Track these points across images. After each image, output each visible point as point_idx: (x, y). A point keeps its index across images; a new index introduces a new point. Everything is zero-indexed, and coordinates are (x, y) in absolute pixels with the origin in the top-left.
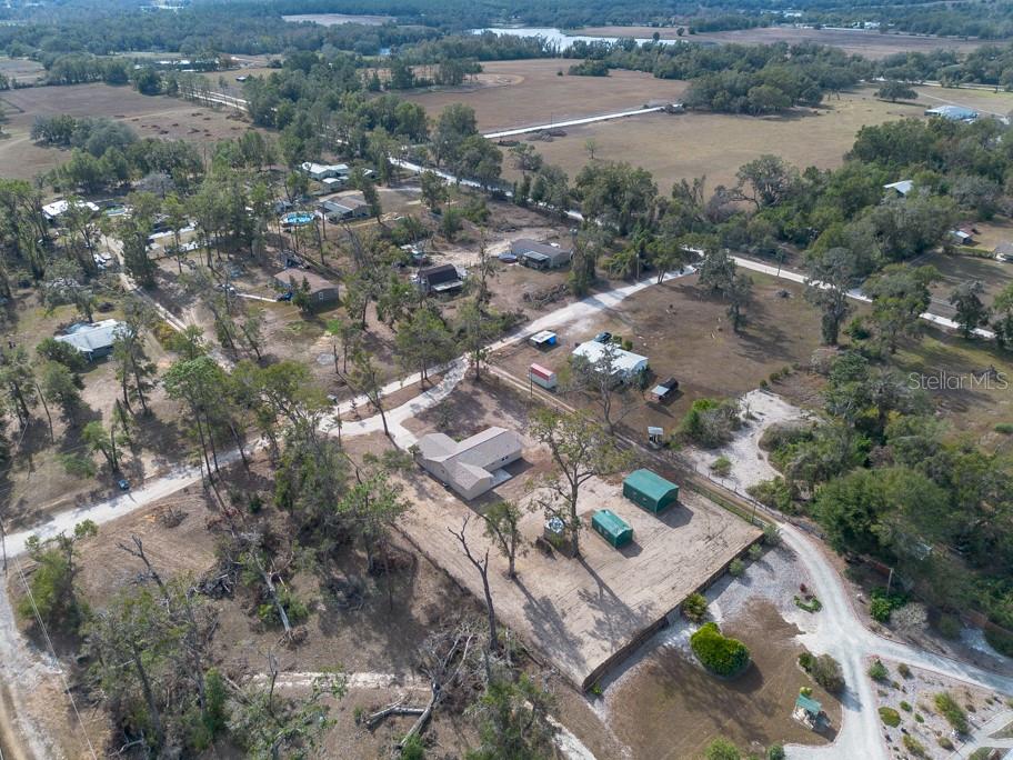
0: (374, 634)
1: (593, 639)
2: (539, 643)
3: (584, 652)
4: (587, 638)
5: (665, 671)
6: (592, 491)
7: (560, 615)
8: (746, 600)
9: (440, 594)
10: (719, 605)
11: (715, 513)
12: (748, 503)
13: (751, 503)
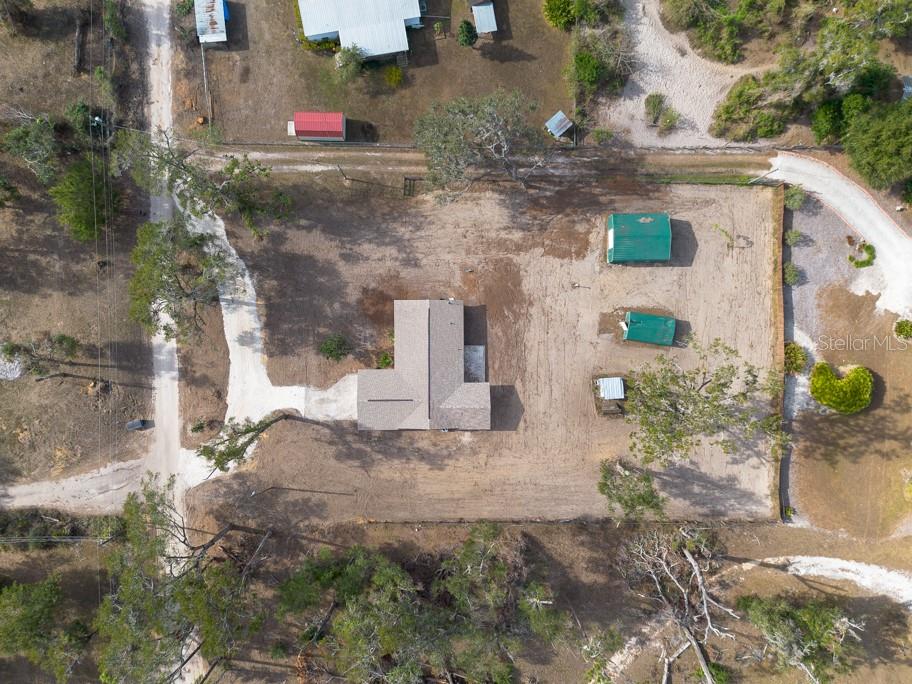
2: (704, 510)
3: (745, 484)
4: (734, 470)
5: (814, 445)
6: (574, 286)
7: (692, 467)
8: (816, 302)
9: (582, 544)
10: (801, 329)
11: (708, 203)
12: (725, 154)
13: (728, 152)
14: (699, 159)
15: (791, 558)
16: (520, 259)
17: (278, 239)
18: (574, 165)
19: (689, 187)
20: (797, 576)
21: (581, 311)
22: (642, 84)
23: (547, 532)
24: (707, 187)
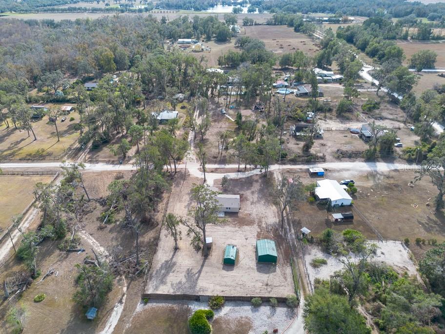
0: (119, 239)
1: (170, 286)
2: (154, 274)
4: (169, 284)
5: (176, 313)
6: (246, 239)
7: (172, 271)
8: (243, 316)
9: (150, 240)
10: (230, 310)
11: (285, 278)
12: (308, 284)
13: (309, 285)
14: (303, 275)
15: (123, 305)
16: (256, 226)
17: (257, 181)
18: (293, 240)
19: (291, 272)
20: (114, 307)
21: (237, 240)
22: (330, 258)
23: (157, 231)
24: (292, 278)
